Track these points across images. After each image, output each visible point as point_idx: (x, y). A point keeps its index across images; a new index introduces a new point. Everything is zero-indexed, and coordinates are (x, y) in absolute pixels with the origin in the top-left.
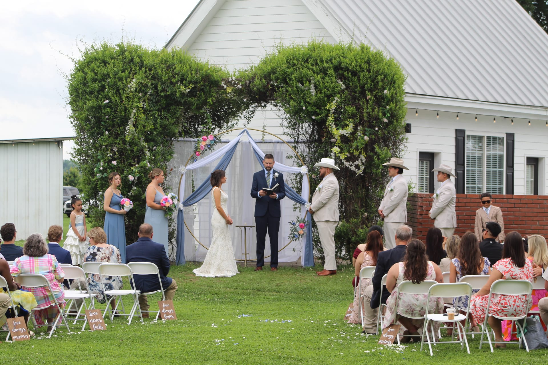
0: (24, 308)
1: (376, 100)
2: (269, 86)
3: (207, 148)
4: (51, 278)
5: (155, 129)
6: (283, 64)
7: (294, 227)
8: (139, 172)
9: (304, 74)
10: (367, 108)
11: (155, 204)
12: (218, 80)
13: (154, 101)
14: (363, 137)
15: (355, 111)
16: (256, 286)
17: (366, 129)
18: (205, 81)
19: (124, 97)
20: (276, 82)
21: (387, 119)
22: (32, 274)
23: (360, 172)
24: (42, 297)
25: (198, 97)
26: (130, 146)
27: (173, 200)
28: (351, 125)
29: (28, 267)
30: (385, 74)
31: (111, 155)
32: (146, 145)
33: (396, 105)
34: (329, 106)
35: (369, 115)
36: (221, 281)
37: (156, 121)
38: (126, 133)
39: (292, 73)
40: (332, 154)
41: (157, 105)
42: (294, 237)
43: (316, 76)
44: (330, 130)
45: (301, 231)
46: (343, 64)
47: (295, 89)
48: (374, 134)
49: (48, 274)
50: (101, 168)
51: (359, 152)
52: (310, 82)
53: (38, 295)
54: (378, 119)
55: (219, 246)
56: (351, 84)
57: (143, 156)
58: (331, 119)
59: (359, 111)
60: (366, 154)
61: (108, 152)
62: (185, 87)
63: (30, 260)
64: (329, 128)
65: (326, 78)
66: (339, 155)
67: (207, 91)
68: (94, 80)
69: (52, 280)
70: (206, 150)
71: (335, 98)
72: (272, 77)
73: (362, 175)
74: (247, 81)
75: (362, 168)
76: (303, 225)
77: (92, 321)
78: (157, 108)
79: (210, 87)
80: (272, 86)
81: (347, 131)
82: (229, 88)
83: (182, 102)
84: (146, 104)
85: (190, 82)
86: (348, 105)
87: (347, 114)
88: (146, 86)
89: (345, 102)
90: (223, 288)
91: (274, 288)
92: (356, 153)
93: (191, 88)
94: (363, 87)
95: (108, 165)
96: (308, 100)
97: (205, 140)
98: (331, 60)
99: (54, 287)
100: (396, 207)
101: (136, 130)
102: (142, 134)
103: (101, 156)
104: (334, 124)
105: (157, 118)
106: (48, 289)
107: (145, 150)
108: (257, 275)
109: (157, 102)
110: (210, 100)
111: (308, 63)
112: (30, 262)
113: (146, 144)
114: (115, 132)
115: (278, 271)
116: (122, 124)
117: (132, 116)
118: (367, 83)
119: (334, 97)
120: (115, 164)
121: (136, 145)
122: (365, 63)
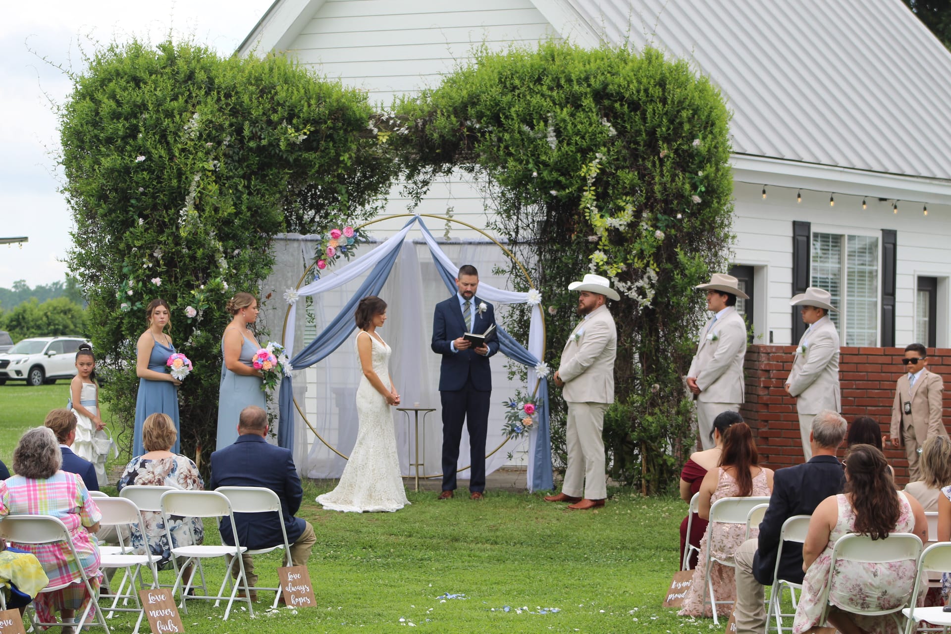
0: (20, 590)
1: (678, 159)
2: (465, 130)
3: (339, 253)
4: (74, 525)
5: (237, 214)
6: (491, 86)
7: (513, 411)
8: (207, 299)
9: (535, 106)
10: (662, 175)
11: (242, 365)
12: (361, 118)
13: (236, 158)
14: (654, 232)
15: (636, 181)
16: (448, 530)
17: (659, 216)
18: (336, 119)
19: (176, 149)
20: (479, 122)
21: (700, 197)
22: (34, 516)
23: (647, 302)
24: (54, 565)
25: (323, 151)
26: (189, 248)
27: (277, 357)
28: (630, 209)
29: (25, 500)
30: (695, 107)
31: (151, 265)
32: (219, 245)
33: (717, 170)
34: (584, 169)
35: (665, 189)
36: (377, 520)
37: (239, 198)
38: (179, 221)
39: (510, 105)
40: (590, 265)
41: (241, 166)
42: (513, 431)
43: (558, 110)
44: (587, 218)
45: (527, 420)
46: (611, 87)
47: (517, 136)
48: (674, 227)
49: (68, 515)
50: (131, 293)
51: (645, 261)
52: (546, 121)
53: (45, 561)
54: (683, 196)
55: (371, 450)
56: (629, 127)
57: (215, 269)
58: (590, 196)
59: (644, 181)
60: (658, 266)
61: (144, 260)
62: (296, 131)
63: (28, 486)
64: (587, 214)
65: (578, 114)
66: (605, 267)
67: (340, 140)
68: (115, 116)
69: (75, 528)
70: (338, 257)
71: (597, 154)
72: (471, 111)
73: (651, 307)
74: (419, 120)
75: (651, 293)
76: (533, 407)
77: (154, 614)
78: (241, 173)
79: (346, 131)
80: (470, 129)
81: (621, 222)
82: (383, 134)
83: (291, 160)
84: (220, 165)
85: (306, 122)
86: (623, 168)
87: (620, 186)
88: (221, 128)
89: (618, 163)
90: (383, 534)
91: (486, 534)
92: (638, 264)
93: (308, 133)
94: (652, 133)
95: (144, 285)
96: (543, 158)
97: (336, 237)
98: (587, 79)
99: (79, 544)
100: (723, 373)
101: (200, 216)
102: (213, 225)
103: (131, 268)
104: (596, 207)
105: (242, 193)
106: (67, 548)
107: (217, 256)
108: (447, 508)
109: (240, 161)
110: (345, 157)
111: (542, 85)
112: (29, 491)
113: (221, 244)
114: (158, 220)
115: (487, 500)
116: (172, 203)
117: (193, 188)
118: (659, 126)
119: (594, 152)
120: (158, 285)
121: (201, 245)
122: (655, 86)
